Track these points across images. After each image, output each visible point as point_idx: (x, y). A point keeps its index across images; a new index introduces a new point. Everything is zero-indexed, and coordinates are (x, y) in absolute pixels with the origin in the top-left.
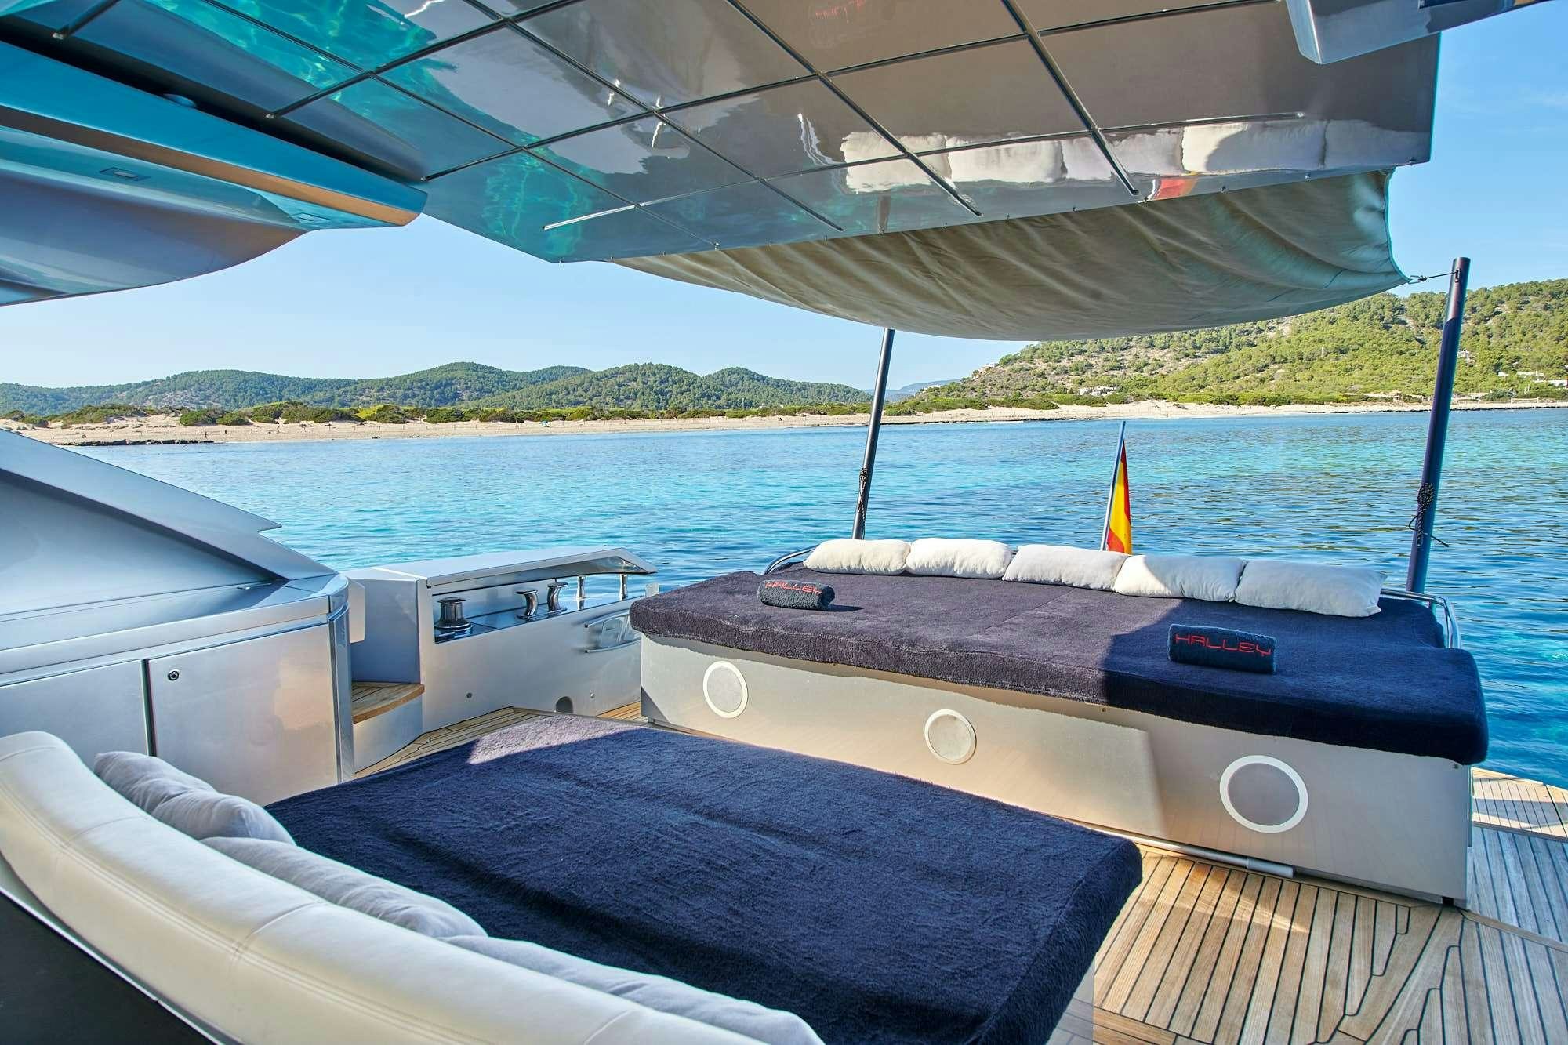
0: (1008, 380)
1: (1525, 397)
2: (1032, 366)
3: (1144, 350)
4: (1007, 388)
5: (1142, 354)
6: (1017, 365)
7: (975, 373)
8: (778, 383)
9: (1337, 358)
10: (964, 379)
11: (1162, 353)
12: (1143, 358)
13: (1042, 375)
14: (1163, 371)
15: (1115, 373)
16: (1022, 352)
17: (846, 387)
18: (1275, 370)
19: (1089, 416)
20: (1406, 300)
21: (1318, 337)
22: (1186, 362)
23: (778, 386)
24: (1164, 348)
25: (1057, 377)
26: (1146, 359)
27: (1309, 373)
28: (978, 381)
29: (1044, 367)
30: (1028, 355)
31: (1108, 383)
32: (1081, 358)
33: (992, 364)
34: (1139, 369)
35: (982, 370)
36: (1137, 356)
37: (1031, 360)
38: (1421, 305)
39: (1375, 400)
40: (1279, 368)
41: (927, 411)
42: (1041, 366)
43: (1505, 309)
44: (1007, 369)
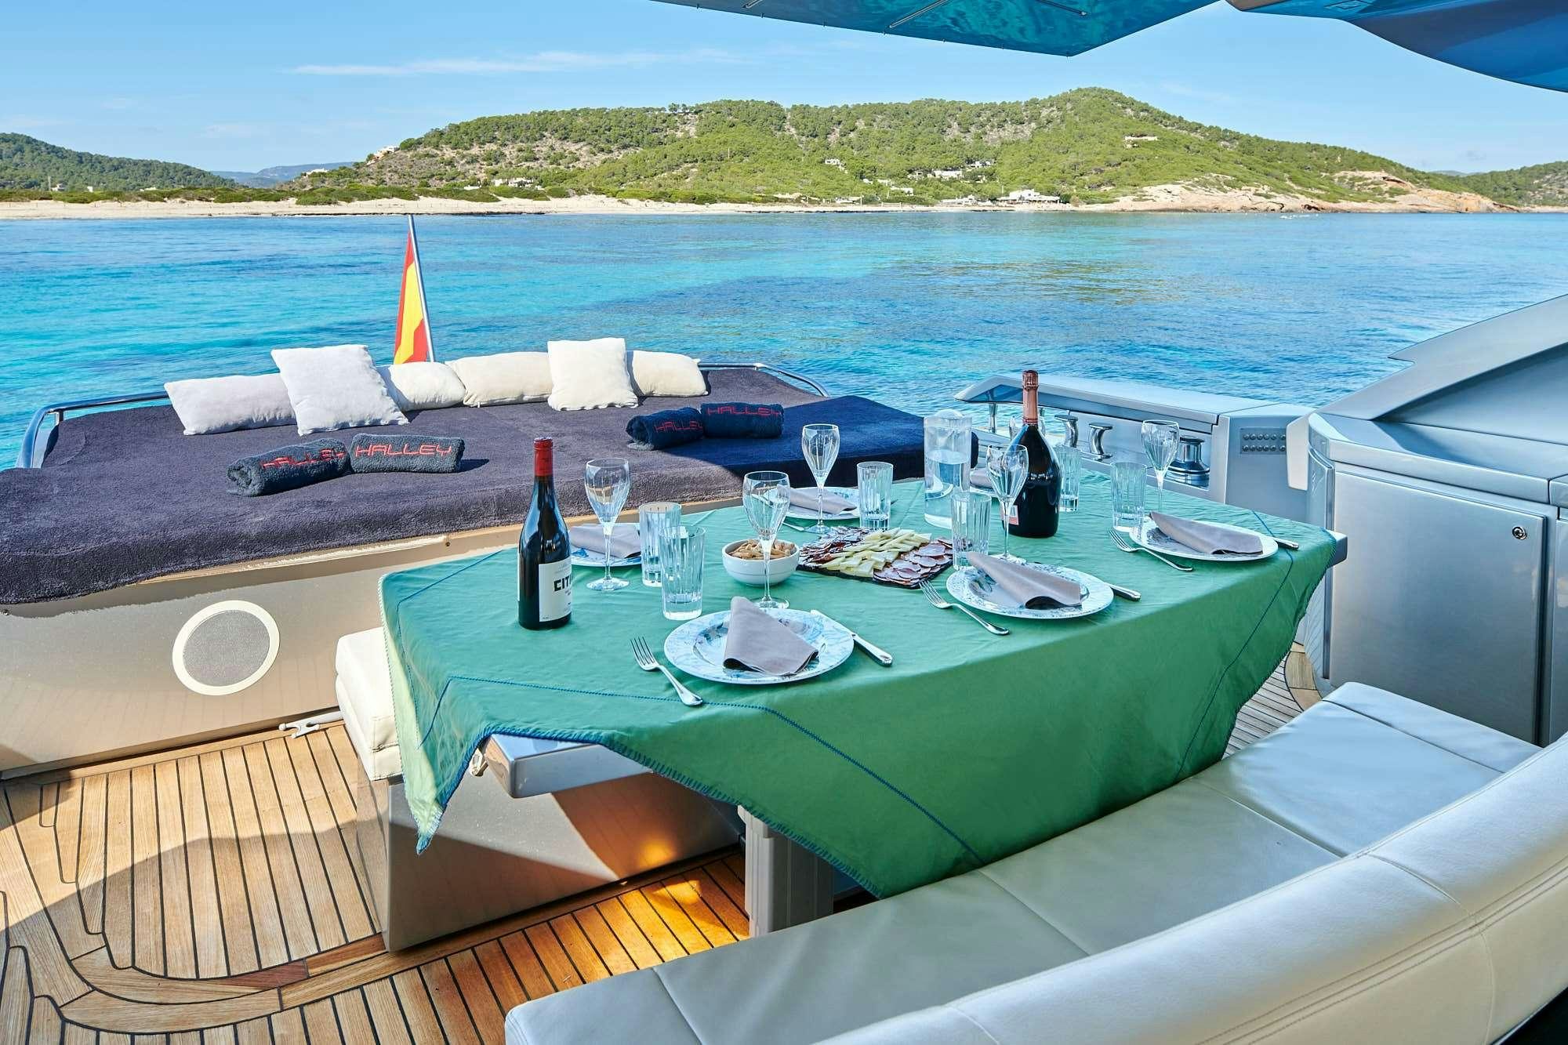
0: (411, 167)
1: (889, 201)
2: (438, 152)
3: (559, 142)
4: (410, 176)
5: (557, 145)
6: (421, 150)
7: (371, 157)
8: (81, 158)
9: (742, 160)
10: (357, 164)
11: (578, 146)
12: (558, 150)
13: (451, 163)
14: (580, 165)
15: (531, 164)
16: (427, 136)
17: (187, 167)
18: (689, 169)
19: (539, 211)
20: (788, 110)
21: (722, 139)
22: (602, 156)
23: (81, 162)
24: (580, 141)
25: (468, 166)
26: (562, 151)
27: (719, 173)
28: (375, 167)
29: (453, 155)
30: (435, 140)
31: (525, 175)
32: (493, 147)
33: (391, 148)
34: (555, 162)
35: (379, 154)
36: (552, 148)
37: (437, 147)
38: (801, 115)
39: (784, 201)
40: (692, 168)
41: (349, 200)
42: (449, 153)
43: (861, 124)
44: (409, 154)
